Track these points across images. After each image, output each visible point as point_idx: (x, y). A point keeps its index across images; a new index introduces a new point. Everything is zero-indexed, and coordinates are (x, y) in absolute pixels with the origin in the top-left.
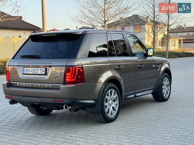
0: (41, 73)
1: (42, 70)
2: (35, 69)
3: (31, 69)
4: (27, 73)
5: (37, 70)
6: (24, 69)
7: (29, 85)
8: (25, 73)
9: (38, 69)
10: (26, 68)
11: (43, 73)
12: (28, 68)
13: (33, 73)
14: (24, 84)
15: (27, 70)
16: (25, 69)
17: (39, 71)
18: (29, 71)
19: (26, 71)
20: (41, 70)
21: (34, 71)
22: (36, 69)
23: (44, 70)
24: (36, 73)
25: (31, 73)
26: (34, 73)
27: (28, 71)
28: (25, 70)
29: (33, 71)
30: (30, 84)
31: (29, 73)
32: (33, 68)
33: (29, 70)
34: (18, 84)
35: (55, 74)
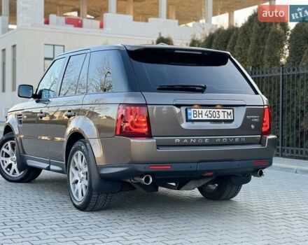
0: (226, 118)
1: (228, 113)
2: (212, 110)
3: (204, 111)
4: (197, 118)
5: (217, 113)
6: (189, 111)
7: (204, 139)
8: (193, 118)
9: (219, 112)
10: (193, 110)
11: (229, 118)
12: (197, 110)
13: (209, 118)
14: (193, 139)
15: (195, 112)
16: (191, 111)
17: (222, 114)
18: (200, 116)
19: (195, 115)
21: (212, 115)
22: (216, 110)
23: (230, 113)
24: (216, 118)
25: (205, 118)
26: (212, 118)
27: (199, 114)
28: (191, 113)
29: (210, 115)
30: (207, 139)
31: (200, 118)
32: (209, 110)
33: (200, 112)
34: (177, 140)
35: (251, 118)
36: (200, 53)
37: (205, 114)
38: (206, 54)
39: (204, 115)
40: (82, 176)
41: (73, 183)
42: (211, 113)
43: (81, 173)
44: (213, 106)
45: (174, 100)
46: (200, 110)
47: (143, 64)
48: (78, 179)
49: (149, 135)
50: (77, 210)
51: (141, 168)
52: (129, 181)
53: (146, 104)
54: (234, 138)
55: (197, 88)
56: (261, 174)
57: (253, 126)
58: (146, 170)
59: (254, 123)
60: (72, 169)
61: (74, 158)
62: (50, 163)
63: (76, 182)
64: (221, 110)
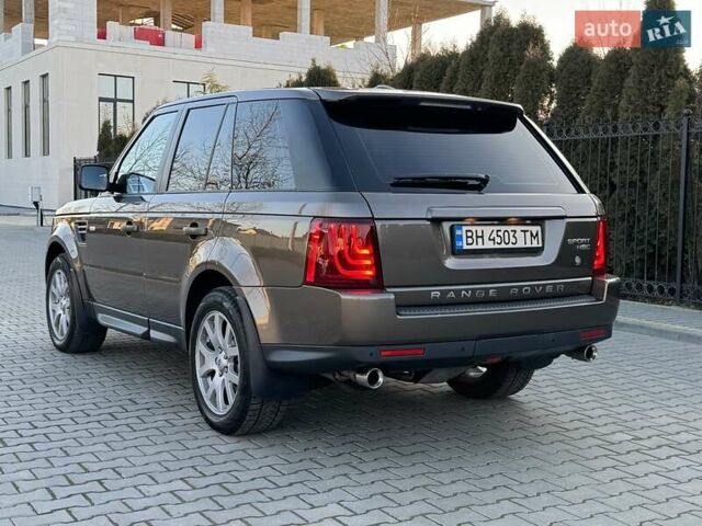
0: (529, 245)
1: (532, 234)
2: (503, 228)
3: (488, 230)
4: (474, 247)
5: (512, 234)
6: (458, 232)
7: (487, 290)
8: (466, 247)
9: (515, 231)
10: (465, 228)
11: (535, 244)
12: (473, 229)
13: (497, 246)
14: (467, 290)
15: (469, 234)
16: (461, 232)
17: (520, 235)
18: (480, 240)
19: (470, 241)
20: (525, 231)
21: (503, 240)
22: (509, 228)
23: (537, 234)
24: (510, 246)
25: (489, 245)
26: (503, 246)
27: (477, 237)
28: (461, 236)
29: (498, 240)
30: (493, 289)
31: (480, 246)
32: (495, 228)
33: (479, 233)
34: (435, 292)
35: (576, 243)
36: (468, 107)
37: (488, 237)
38: (479, 109)
39: (486, 238)
40: (224, 362)
41: (204, 376)
42: (501, 234)
43: (221, 356)
44: (503, 221)
45: (429, 210)
46: (479, 229)
47: (357, 129)
48: (215, 367)
49: (377, 285)
50: (215, 433)
51: (363, 355)
52: (330, 376)
53: (373, 219)
54: (545, 285)
55: (471, 182)
56: (590, 355)
57: (578, 260)
58: (372, 360)
59: (581, 253)
60: (201, 347)
61: (206, 324)
62: (149, 325)
63: (212, 374)
64: (519, 229)
